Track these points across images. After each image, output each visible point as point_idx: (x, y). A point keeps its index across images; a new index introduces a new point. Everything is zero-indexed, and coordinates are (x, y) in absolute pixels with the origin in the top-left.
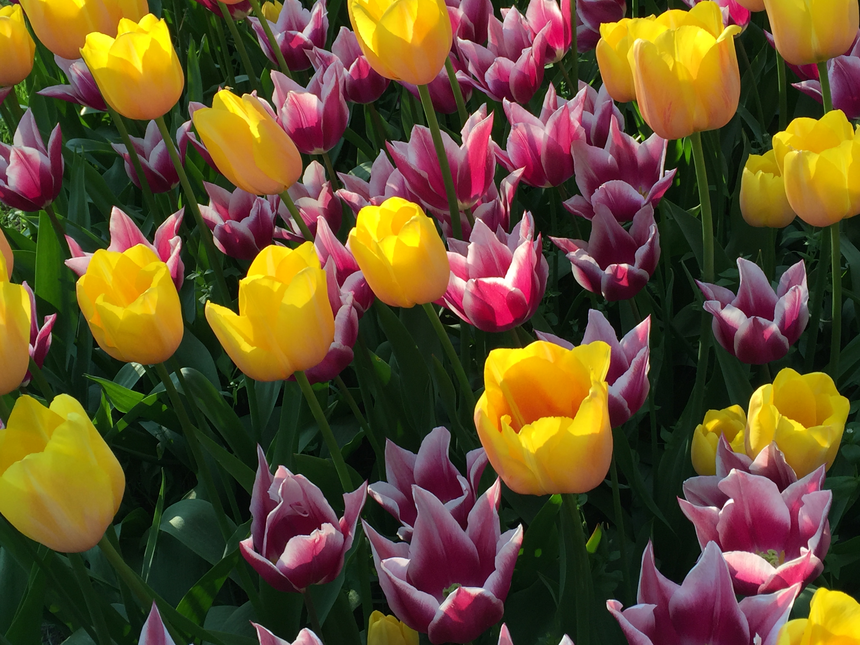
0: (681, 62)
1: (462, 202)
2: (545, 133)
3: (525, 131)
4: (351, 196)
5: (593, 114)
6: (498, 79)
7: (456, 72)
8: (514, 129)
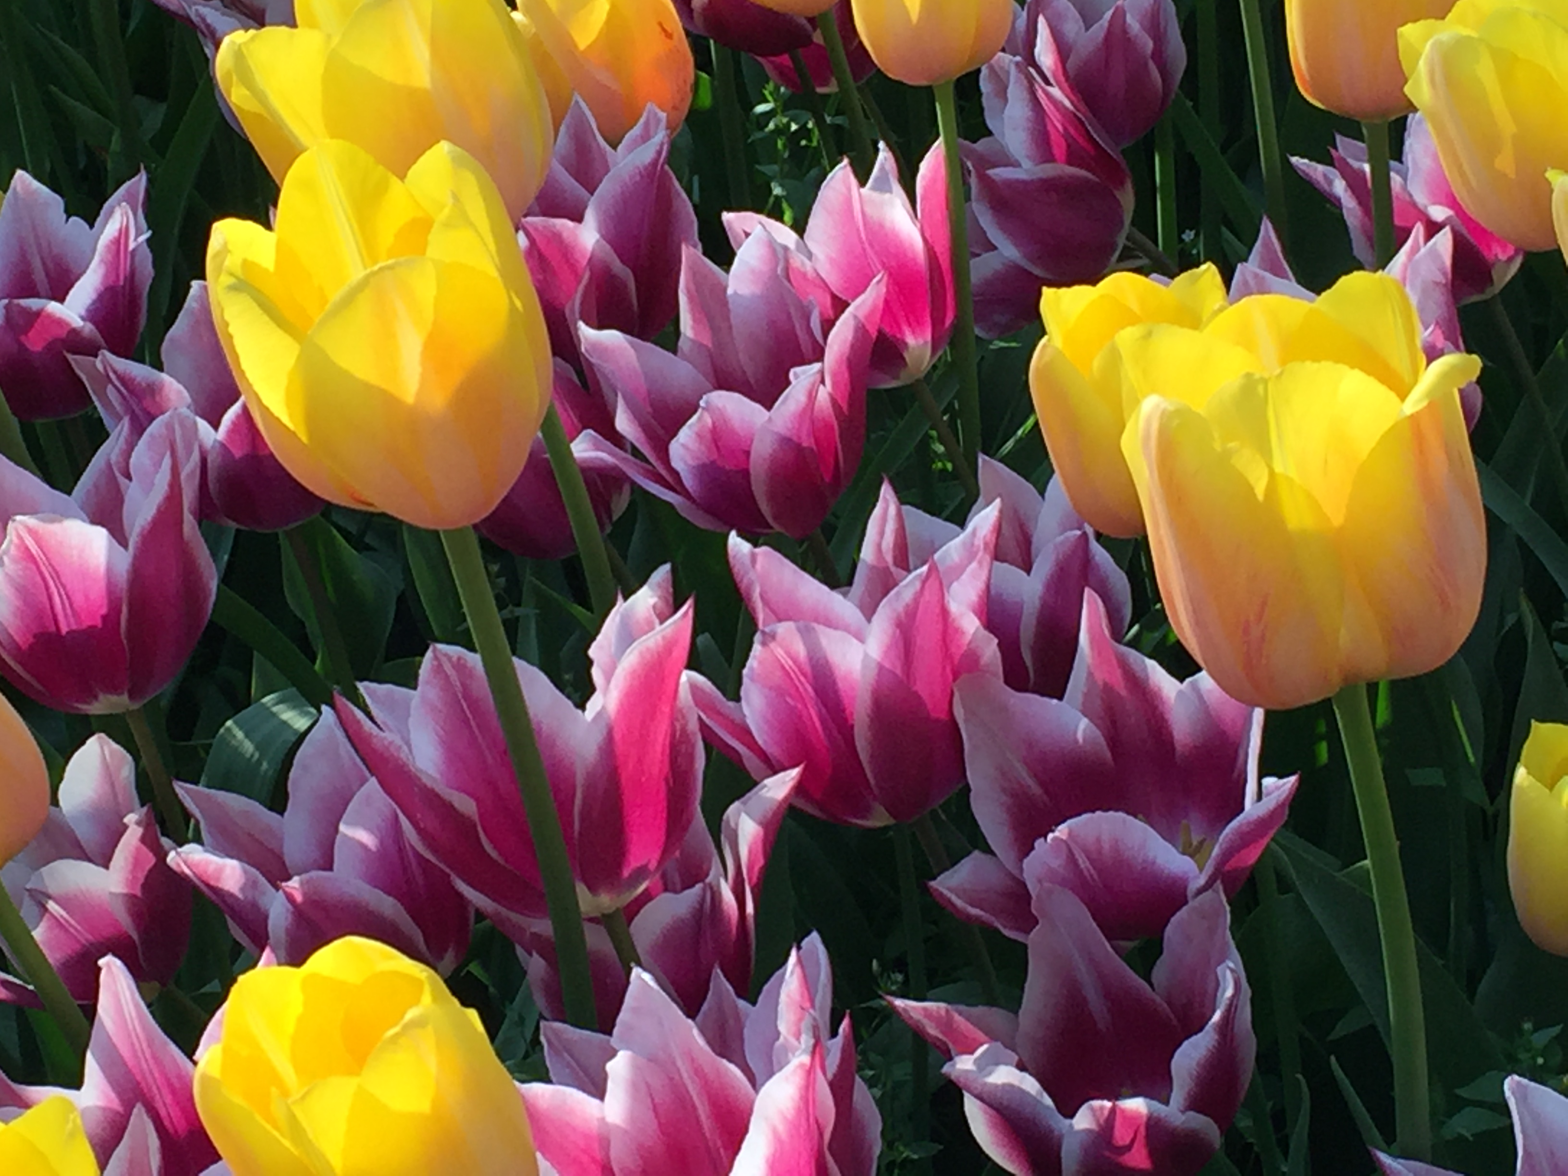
0: (1293, 474)
1: (592, 888)
2: (866, 655)
3: (800, 650)
4: (220, 870)
5: (1028, 571)
6: (713, 462)
7: (572, 439)
8: (764, 644)
